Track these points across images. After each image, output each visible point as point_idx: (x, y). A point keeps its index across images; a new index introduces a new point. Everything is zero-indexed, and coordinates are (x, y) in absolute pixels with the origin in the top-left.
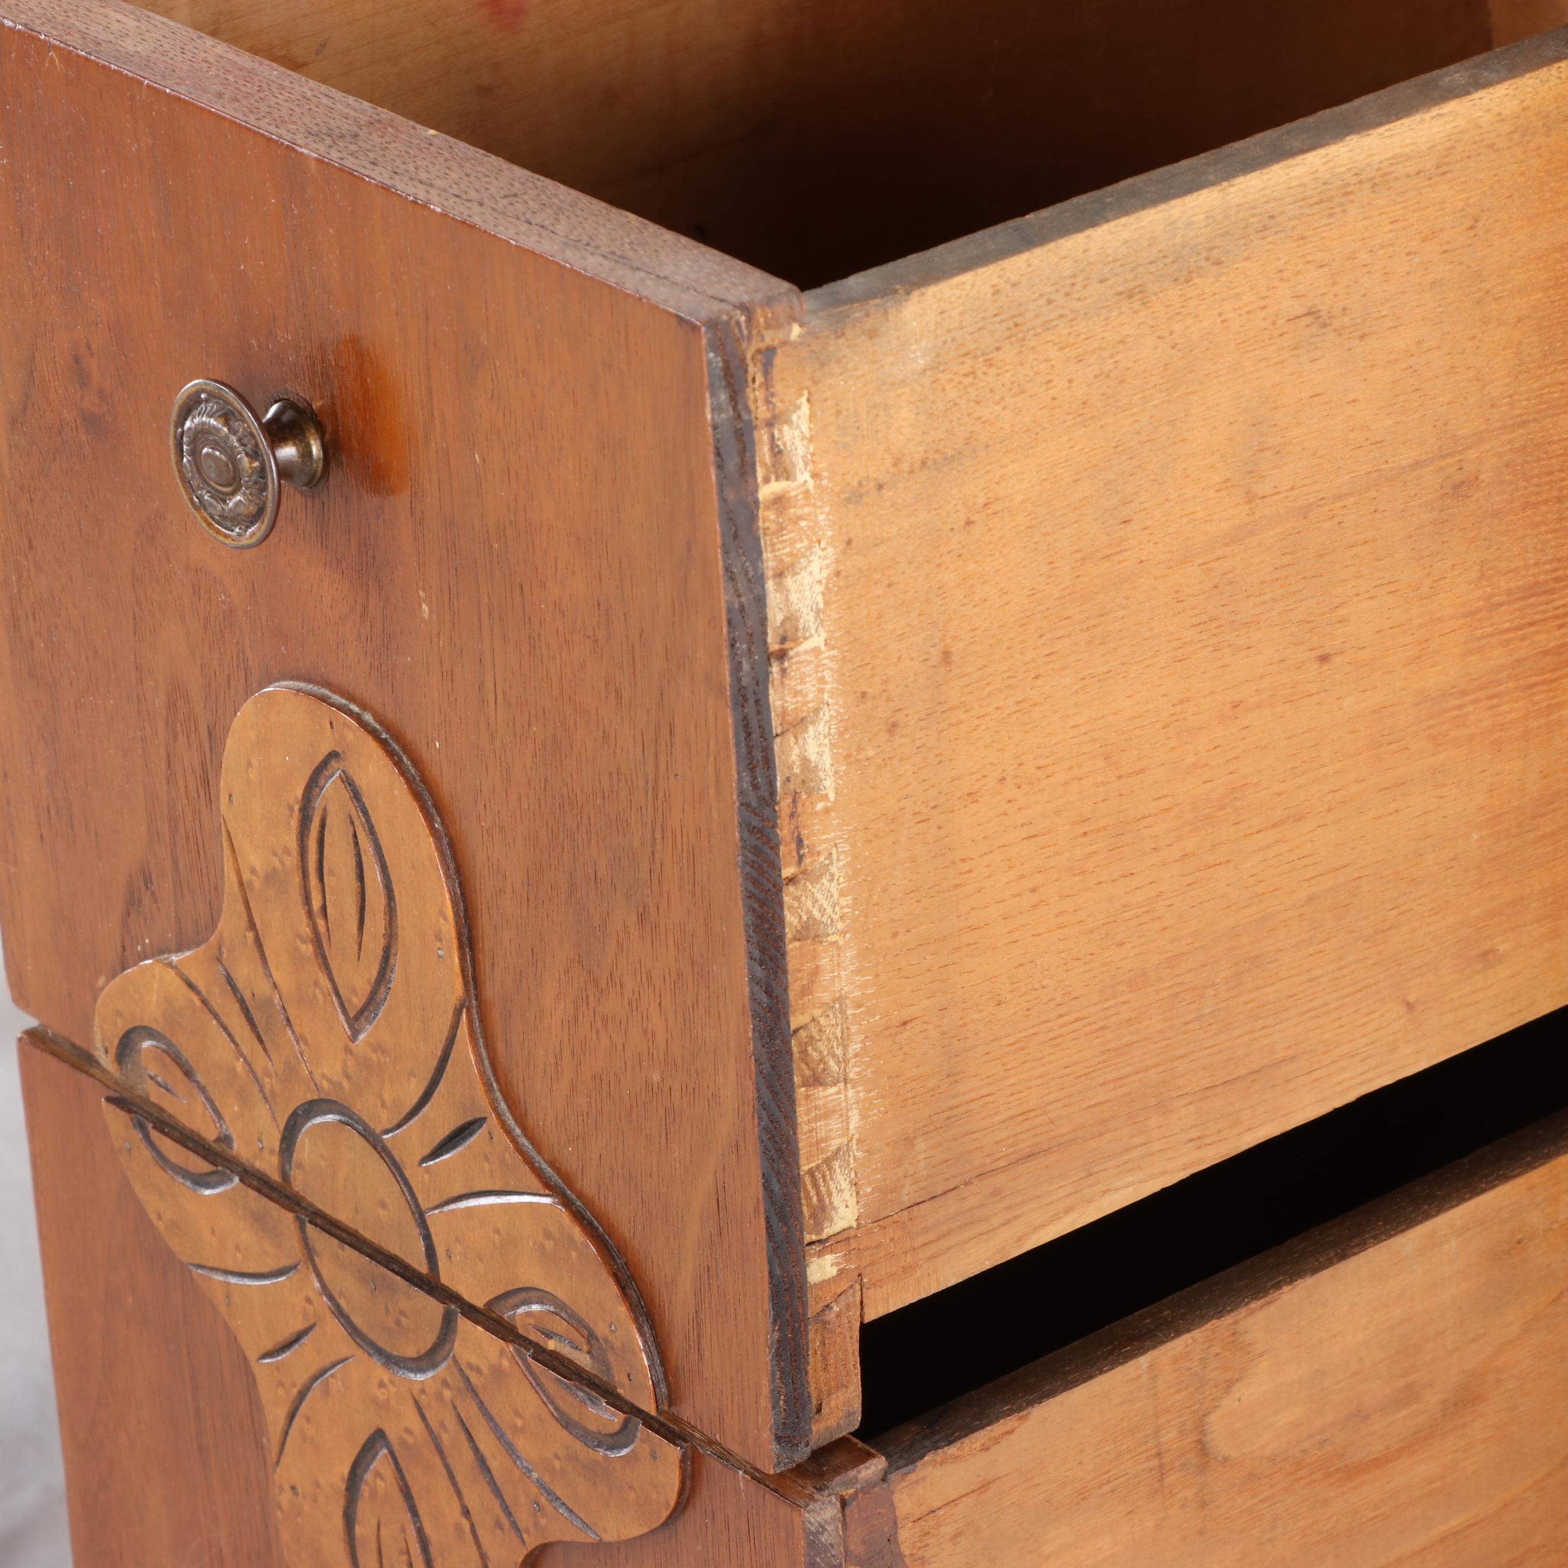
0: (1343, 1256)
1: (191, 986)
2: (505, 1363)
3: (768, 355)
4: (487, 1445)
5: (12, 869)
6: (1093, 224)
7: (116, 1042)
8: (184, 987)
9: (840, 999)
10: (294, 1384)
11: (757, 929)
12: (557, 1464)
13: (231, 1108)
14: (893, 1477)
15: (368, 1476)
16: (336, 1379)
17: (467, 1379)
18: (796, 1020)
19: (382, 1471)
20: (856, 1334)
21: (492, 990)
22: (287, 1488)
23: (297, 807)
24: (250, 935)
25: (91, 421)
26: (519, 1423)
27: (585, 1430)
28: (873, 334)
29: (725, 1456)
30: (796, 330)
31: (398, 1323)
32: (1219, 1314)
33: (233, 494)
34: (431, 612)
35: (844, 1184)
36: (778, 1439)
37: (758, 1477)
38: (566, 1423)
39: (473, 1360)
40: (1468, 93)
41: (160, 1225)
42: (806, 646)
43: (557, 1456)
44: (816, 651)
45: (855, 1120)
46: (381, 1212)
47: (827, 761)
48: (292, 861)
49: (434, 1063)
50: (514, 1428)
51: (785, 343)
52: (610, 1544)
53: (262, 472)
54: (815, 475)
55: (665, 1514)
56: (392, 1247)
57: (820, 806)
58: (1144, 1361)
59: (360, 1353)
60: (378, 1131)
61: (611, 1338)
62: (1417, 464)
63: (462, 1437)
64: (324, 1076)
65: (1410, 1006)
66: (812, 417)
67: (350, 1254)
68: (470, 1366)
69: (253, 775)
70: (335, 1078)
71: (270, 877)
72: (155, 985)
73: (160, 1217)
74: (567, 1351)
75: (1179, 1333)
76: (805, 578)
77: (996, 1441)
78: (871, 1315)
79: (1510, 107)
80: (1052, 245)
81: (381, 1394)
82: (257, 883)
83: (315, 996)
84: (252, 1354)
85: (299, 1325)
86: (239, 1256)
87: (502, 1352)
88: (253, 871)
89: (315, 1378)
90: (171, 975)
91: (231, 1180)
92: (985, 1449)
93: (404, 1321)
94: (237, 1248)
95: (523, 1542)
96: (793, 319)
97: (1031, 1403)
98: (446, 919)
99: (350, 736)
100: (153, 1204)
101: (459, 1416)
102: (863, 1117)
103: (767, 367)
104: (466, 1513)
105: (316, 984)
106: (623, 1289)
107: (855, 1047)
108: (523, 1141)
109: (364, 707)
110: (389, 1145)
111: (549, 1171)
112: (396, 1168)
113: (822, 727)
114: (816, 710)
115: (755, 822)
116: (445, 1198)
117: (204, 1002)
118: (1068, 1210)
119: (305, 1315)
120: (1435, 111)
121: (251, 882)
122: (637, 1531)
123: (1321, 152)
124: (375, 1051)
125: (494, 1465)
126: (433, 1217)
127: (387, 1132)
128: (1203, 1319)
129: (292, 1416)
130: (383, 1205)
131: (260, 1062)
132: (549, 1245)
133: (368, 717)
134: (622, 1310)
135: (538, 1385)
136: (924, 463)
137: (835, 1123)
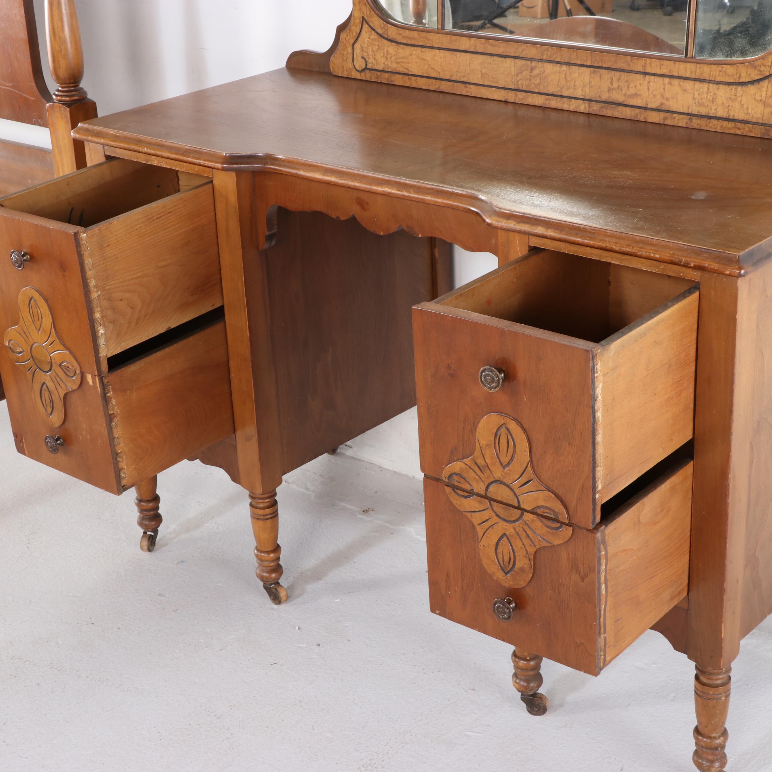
0: (655, 489)
1: (466, 465)
2: (535, 519)
3: (596, 354)
4: (529, 532)
5: (424, 450)
6: (632, 331)
7: (448, 476)
8: (465, 465)
9: (600, 453)
10: (485, 528)
11: (593, 443)
12: (545, 534)
13: (474, 484)
14: (605, 528)
15: (501, 541)
16: (495, 527)
17: (526, 522)
18: (596, 457)
19: (505, 540)
20: (600, 506)
21: (534, 459)
22: (482, 546)
23: (494, 433)
24: (482, 455)
25: (451, 375)
26: (537, 528)
27: (551, 527)
28: (608, 350)
29: (580, 528)
30: (599, 350)
31: (511, 515)
32: (641, 500)
33: (492, 384)
34: (526, 399)
35: (600, 483)
36: (592, 523)
37: (588, 530)
38: (547, 526)
39: (527, 519)
40: (672, 306)
41: (456, 505)
42: (599, 399)
43: (545, 532)
44: (600, 399)
45: (601, 473)
46: (508, 497)
47: (600, 416)
48: (493, 442)
49: (522, 472)
50: (536, 529)
51: (598, 353)
52: (556, 545)
53: (499, 380)
54: (601, 372)
55: (568, 539)
56: (510, 502)
57: (599, 423)
58: (633, 508)
59: (501, 521)
60: (508, 484)
61: (559, 511)
62: (666, 363)
63: (524, 532)
64: (497, 477)
65: (663, 448)
66: (601, 363)
67: (501, 505)
68: (527, 520)
69: (485, 429)
70: (499, 476)
71: (487, 445)
72: (458, 466)
73: (456, 504)
74: (548, 515)
75: (637, 503)
76: (599, 388)
77: (616, 522)
78: (602, 503)
79: (678, 307)
80: (627, 334)
81: (505, 527)
82: (484, 446)
83: (496, 463)
84: (476, 524)
85: (488, 518)
86: (475, 508)
87: (534, 517)
88: (483, 444)
89: (490, 527)
90: (462, 463)
91: (474, 496)
92: (615, 523)
93: (512, 514)
94: (474, 507)
95: (536, 547)
96: (599, 349)
97: (620, 515)
98: (527, 448)
99: (508, 421)
100: (454, 502)
101: (523, 529)
102: (602, 472)
103: (596, 356)
104: (523, 544)
105: (496, 461)
106: (562, 503)
107: (602, 461)
108: (540, 482)
109: (510, 416)
110: (511, 486)
111: (545, 486)
112: (512, 490)
113: (600, 411)
114: (599, 409)
115: (593, 427)
116: (523, 493)
117: (469, 467)
118: (625, 484)
119: (489, 516)
120: (670, 309)
121: (482, 447)
122: (562, 542)
123: (657, 317)
124: (509, 471)
125: (531, 536)
126: (519, 497)
127: (510, 484)
128: (639, 501)
129: (484, 534)
130: (508, 496)
131: (482, 475)
132: (546, 498)
133: (511, 417)
134: (562, 507)
135: (542, 522)
136: (613, 369)
137: (599, 473)
